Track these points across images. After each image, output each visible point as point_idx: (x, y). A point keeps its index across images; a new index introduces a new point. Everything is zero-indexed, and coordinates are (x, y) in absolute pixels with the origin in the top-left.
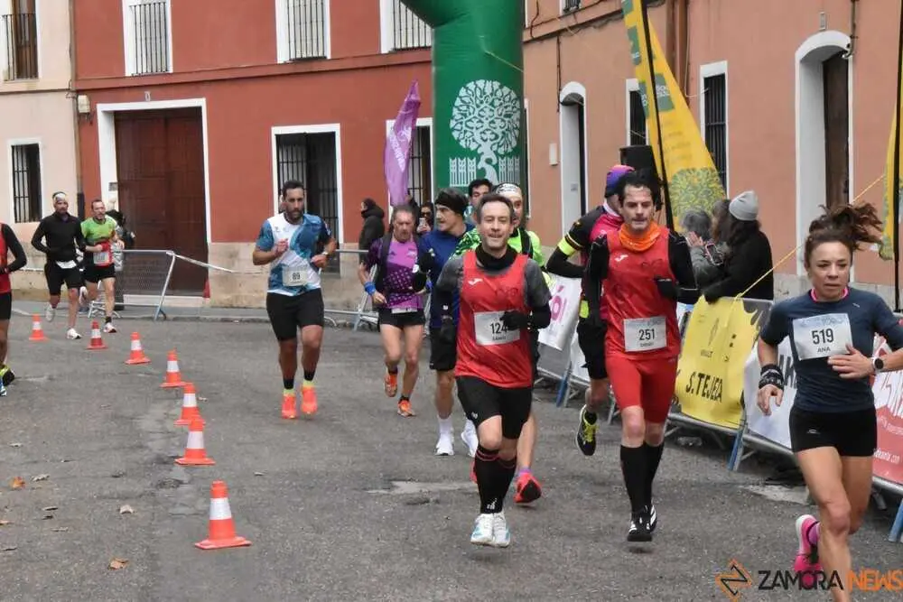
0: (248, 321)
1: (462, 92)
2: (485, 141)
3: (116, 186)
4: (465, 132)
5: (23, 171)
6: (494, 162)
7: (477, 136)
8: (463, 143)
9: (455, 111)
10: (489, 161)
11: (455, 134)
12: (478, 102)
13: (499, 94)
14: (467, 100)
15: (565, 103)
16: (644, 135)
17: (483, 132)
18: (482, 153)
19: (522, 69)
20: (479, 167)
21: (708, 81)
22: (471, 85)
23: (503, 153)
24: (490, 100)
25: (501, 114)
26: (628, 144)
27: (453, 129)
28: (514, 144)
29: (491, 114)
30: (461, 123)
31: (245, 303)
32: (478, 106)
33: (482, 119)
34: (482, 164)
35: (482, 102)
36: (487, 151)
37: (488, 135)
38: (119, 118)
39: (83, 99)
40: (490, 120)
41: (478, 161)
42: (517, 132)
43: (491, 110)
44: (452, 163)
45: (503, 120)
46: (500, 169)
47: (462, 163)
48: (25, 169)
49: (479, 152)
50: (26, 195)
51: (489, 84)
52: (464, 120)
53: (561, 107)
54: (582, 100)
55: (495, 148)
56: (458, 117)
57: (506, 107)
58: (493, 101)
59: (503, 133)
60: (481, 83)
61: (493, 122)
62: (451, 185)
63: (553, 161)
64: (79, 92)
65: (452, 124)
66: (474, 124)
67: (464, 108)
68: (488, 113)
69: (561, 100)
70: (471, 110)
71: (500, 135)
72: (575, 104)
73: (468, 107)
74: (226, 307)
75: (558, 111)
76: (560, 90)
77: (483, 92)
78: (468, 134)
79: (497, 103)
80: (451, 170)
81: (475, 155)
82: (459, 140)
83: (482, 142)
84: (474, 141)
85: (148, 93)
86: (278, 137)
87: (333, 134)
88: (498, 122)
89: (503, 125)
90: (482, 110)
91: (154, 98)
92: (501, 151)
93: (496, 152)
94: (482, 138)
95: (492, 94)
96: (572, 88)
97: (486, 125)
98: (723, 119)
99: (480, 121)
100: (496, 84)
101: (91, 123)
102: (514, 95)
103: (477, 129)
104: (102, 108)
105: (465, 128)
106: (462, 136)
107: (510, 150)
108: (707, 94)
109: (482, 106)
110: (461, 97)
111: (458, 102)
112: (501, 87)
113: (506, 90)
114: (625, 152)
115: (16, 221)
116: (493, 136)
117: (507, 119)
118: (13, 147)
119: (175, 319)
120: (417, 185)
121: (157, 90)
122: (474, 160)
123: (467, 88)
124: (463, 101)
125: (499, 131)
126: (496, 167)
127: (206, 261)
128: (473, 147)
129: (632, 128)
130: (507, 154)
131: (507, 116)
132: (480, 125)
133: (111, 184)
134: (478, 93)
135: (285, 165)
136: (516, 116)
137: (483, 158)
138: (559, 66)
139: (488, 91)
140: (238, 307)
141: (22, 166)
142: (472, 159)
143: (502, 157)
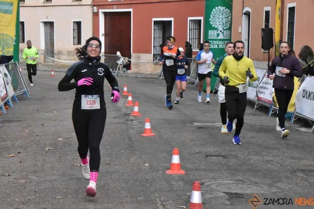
0: (143, 78)
1: (214, 10)
2: (220, 25)
3: (104, 35)
4: (214, 22)
5: (76, 29)
6: (222, 32)
7: (218, 23)
8: (213, 26)
9: (211, 16)
10: (221, 31)
11: (211, 23)
12: (218, 13)
13: (225, 11)
14: (215, 12)
15: (245, 14)
16: (269, 25)
17: (219, 22)
18: (219, 29)
19: (232, 3)
20: (218, 33)
21: (290, 8)
22: (216, 8)
23: (225, 29)
24: (222, 13)
25: (225, 17)
26: (264, 27)
27: (210, 21)
28: (229, 26)
29: (222, 17)
30: (213, 19)
31: (142, 72)
32: (218, 14)
33: (220, 18)
34: (219, 32)
35: (219, 13)
36: (220, 28)
37: (221, 23)
38: (106, 14)
39: (95, 8)
40: (222, 18)
41: (217, 31)
42: (230, 22)
43: (222, 16)
44: (210, 32)
45: (226, 19)
46: (224, 34)
47: (213, 31)
48: (77, 29)
49: (218, 28)
50: (77, 36)
51: (222, 8)
52: (214, 19)
53: (243, 15)
54: (250, 13)
55: (223, 27)
56: (212, 17)
57: (227, 15)
58: (223, 13)
59: (226, 23)
60: (219, 7)
61: (222, 19)
62: (209, 38)
63: (240, 31)
64: (94, 6)
65: (210, 19)
66: (217, 20)
67: (214, 15)
68: (221, 16)
69: (243, 13)
70: (216, 16)
71: (225, 23)
72: (248, 14)
73: (215, 14)
74: (136, 73)
75: (242, 16)
76: (243, 9)
77: (220, 10)
78: (215, 23)
79: (224, 14)
80: (209, 34)
81: (217, 29)
82: (212, 25)
83: (219, 25)
84: (216, 25)
85: (115, 7)
86: (154, 21)
87: (171, 21)
88: (224, 20)
89: (225, 20)
90: (219, 16)
91: (117, 8)
92: (225, 28)
93: (223, 29)
94: (219, 24)
95: (223, 11)
96: (247, 9)
97: (220, 20)
98: (294, 21)
99: (219, 19)
100: (224, 8)
101: (97, 15)
102: (229, 11)
103: (218, 21)
104: (101, 11)
105: (214, 21)
106: (213, 23)
107: (227, 28)
108: (289, 12)
109: (220, 14)
110: (213, 12)
111: (212, 13)
112: (226, 9)
113: (227, 10)
114: (263, 30)
115: (73, 45)
116: (222, 24)
117: (227, 19)
118: (73, 22)
119: (121, 76)
120: (196, 38)
121: (118, 6)
122: (216, 30)
123: (215, 9)
124: (214, 13)
125: (224, 22)
126: (223, 33)
127: (131, 59)
128: (216, 27)
129: (265, 22)
130: (226, 29)
131: (227, 18)
132: (219, 20)
133: (103, 34)
134: (219, 10)
135: (156, 30)
136: (230, 17)
137: (219, 30)
138: (243, 2)
139: (222, 10)
140: (140, 73)
141: (76, 28)
142: (215, 30)
143: (225, 30)
